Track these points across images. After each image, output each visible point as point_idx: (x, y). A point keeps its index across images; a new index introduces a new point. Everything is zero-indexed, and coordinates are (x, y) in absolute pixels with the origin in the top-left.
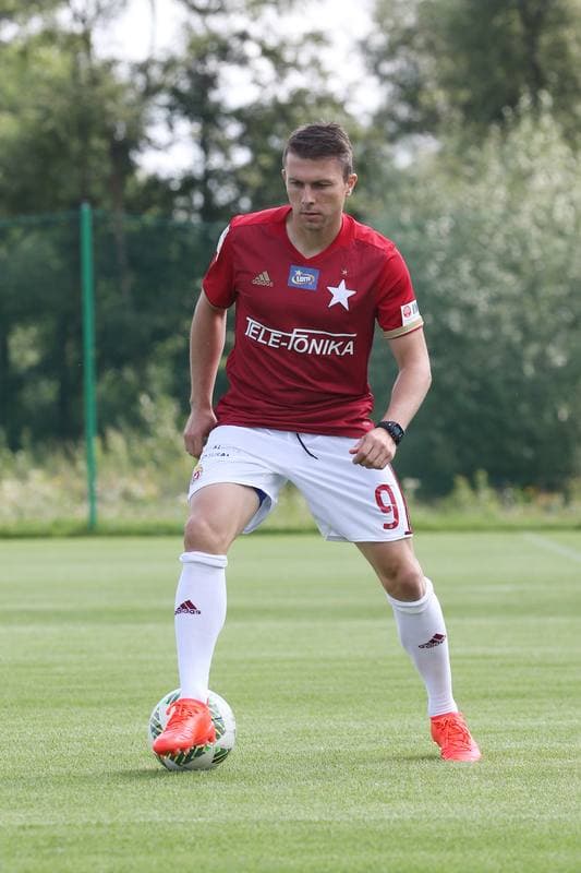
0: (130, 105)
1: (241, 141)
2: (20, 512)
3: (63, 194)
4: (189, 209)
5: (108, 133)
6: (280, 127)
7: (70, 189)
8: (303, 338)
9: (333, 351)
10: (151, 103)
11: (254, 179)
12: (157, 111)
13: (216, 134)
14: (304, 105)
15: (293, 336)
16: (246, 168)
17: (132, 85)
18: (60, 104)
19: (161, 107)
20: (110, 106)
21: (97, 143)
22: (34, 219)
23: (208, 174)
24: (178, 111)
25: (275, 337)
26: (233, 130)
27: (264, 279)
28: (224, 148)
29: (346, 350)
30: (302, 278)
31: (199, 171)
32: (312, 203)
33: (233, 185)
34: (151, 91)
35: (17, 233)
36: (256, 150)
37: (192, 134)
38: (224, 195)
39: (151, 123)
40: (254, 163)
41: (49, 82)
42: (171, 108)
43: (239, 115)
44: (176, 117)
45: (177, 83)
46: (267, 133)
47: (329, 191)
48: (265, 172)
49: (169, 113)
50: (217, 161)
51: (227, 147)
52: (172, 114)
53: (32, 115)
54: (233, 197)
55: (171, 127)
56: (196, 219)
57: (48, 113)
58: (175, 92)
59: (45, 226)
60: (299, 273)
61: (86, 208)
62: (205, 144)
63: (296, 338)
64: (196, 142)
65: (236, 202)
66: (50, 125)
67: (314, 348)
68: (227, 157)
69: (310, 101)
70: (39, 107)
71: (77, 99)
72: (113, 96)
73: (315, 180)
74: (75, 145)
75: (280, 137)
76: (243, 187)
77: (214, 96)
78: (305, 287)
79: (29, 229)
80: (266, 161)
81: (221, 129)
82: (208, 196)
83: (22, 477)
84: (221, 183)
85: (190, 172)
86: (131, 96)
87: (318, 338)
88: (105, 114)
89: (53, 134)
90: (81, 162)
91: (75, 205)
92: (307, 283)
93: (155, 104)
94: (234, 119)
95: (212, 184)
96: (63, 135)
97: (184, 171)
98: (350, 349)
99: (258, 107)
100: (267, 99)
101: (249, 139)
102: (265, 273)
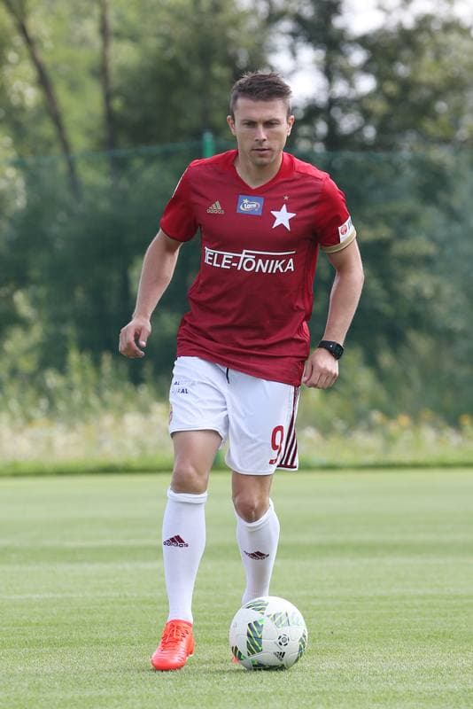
0: (252, 33)
1: (365, 68)
2: (142, 447)
3: (184, 124)
4: (313, 138)
5: (230, 62)
6: (406, 53)
7: (191, 119)
8: (251, 258)
9: (278, 269)
10: (273, 30)
11: (379, 107)
12: (280, 38)
13: (340, 61)
14: (429, 31)
15: (243, 256)
16: (370, 96)
17: (254, 12)
18: (182, 32)
19: (283, 34)
20: (232, 33)
21: (219, 71)
22: (156, 149)
23: (332, 102)
24: (300, 38)
25: (227, 259)
26: (358, 57)
27: (216, 208)
28: (348, 75)
29: (288, 268)
30: (249, 206)
31: (322, 99)
32: (265, 140)
33: (358, 113)
34: (273, 18)
35: (137, 163)
36: (381, 77)
37: (316, 62)
38: (348, 123)
39: (274, 50)
40: (379, 90)
41: (170, 10)
42: (294, 35)
43: (363, 41)
44: (299, 44)
45: (300, 10)
46: (393, 60)
47: (277, 129)
48: (390, 100)
49: (292, 40)
50: (341, 88)
51: (352, 75)
52: (296, 42)
53: (153, 43)
54: (357, 125)
55: (294, 54)
56: (319, 148)
57: (169, 41)
58: (298, 19)
59: (167, 156)
60: (246, 201)
61: (208, 138)
62: (329, 71)
63: (245, 258)
64: (321, 70)
65: (359, 130)
66: (172, 52)
67: (260, 267)
68: (352, 85)
69: (435, 26)
70: (159, 35)
71: (198, 27)
72: (235, 23)
73: (267, 119)
74: (197, 73)
75: (405, 63)
76: (367, 115)
77: (338, 22)
78: (252, 213)
79: (150, 160)
80: (391, 88)
81: (345, 56)
82: (332, 125)
83: (145, 410)
84: (345, 111)
85: (314, 100)
86: (253, 23)
87: (264, 258)
88: (228, 42)
89: (173, 63)
90: (202, 91)
91: (197, 135)
92: (253, 209)
93: (277, 32)
94: (358, 45)
95: (336, 113)
96: (184, 63)
97: (307, 99)
98: (291, 266)
99: (382, 33)
100: (392, 24)
101: (375, 66)
102: (217, 203)
